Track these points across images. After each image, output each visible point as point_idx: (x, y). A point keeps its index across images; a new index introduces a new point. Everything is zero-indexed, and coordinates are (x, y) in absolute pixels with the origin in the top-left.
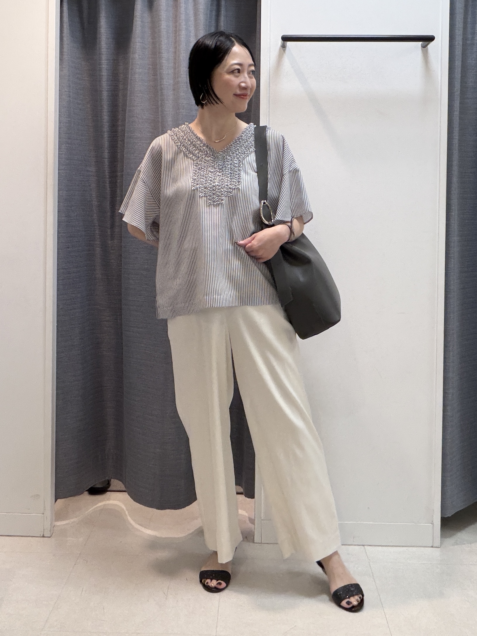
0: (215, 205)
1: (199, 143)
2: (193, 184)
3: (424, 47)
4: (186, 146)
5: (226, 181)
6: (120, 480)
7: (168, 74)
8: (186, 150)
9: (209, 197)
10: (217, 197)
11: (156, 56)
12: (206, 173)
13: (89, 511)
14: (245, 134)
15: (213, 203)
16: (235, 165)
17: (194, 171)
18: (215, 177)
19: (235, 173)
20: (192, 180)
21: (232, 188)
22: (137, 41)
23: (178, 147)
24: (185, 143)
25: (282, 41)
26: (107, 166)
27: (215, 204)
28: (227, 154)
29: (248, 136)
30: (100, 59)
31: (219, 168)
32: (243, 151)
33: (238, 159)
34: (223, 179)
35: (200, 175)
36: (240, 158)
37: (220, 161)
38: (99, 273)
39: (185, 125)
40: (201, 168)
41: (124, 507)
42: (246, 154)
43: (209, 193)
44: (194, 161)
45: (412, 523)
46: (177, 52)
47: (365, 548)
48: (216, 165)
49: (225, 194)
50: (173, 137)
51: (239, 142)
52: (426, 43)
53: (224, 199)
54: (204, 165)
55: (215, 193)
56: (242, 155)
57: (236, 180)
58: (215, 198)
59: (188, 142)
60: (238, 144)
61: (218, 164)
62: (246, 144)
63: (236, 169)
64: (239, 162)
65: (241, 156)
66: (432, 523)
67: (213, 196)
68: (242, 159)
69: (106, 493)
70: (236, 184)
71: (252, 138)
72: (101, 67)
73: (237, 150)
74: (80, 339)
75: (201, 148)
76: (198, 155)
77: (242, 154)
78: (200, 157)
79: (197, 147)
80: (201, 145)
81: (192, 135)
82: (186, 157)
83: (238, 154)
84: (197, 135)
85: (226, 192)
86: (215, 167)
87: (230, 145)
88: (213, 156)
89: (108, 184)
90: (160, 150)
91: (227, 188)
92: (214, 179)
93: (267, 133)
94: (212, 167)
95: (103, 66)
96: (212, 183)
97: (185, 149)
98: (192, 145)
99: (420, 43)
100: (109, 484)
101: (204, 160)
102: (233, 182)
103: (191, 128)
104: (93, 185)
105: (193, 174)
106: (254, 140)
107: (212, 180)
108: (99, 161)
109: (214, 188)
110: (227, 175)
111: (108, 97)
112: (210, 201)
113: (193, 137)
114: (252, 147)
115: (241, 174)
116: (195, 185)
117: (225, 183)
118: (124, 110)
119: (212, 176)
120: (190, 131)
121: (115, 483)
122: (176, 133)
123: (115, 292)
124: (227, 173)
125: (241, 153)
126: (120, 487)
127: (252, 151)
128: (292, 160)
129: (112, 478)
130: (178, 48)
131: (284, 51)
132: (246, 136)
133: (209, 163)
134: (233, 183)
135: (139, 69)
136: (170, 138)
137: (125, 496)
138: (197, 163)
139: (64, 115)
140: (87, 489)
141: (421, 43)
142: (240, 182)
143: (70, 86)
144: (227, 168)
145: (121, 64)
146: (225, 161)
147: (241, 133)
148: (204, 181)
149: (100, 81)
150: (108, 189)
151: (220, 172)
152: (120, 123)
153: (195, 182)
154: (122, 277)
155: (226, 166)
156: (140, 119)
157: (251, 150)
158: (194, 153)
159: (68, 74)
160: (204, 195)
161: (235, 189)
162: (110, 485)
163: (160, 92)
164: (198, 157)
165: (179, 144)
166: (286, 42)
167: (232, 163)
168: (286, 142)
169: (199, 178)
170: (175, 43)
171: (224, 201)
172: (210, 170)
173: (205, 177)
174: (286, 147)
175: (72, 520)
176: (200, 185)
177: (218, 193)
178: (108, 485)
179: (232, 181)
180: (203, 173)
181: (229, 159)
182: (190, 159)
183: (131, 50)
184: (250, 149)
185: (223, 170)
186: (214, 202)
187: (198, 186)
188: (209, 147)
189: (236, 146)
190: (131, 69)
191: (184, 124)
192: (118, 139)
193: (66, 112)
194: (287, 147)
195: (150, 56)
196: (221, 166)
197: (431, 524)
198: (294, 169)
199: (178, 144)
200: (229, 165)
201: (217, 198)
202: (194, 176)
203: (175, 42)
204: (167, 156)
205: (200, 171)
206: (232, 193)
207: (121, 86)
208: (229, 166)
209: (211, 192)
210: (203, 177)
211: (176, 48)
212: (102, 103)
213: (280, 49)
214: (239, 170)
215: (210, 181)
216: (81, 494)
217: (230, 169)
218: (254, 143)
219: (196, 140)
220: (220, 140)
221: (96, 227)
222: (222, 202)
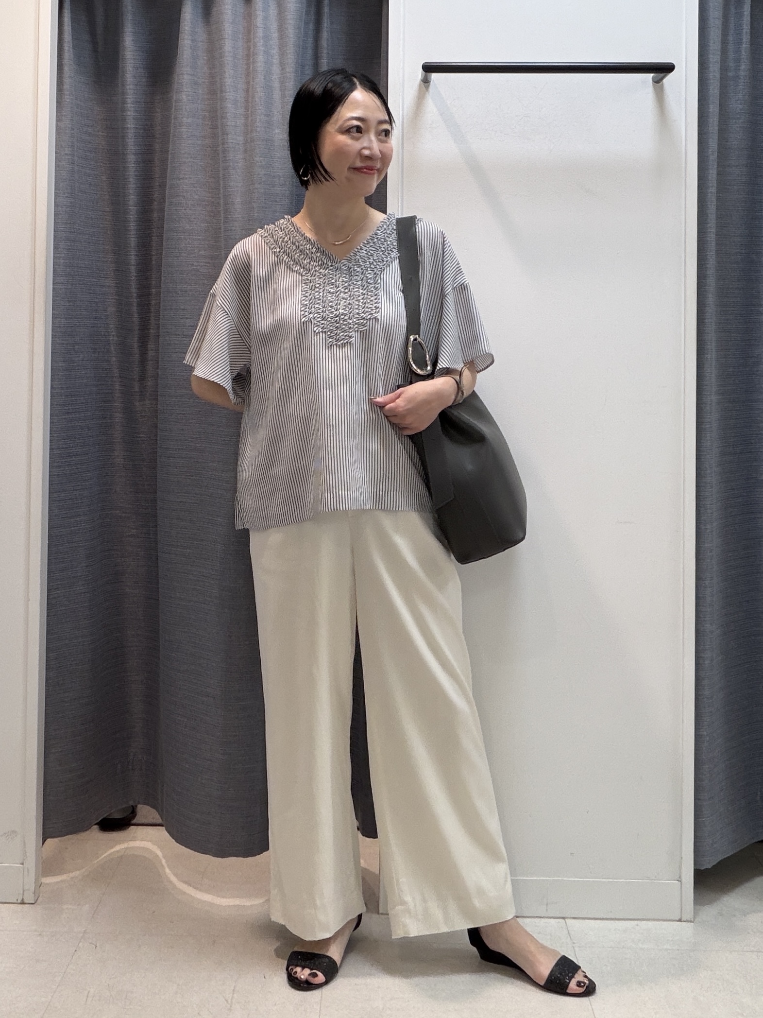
0: (339, 345)
1: (309, 247)
2: (303, 313)
3: (657, 81)
4: (289, 252)
5: (357, 307)
6: (153, 807)
7: (236, 126)
8: (290, 260)
9: (329, 333)
10: (343, 332)
11: (216, 96)
12: (323, 294)
13: (100, 859)
14: (382, 231)
15: (336, 343)
16: (369, 281)
17: (304, 293)
18: (338, 300)
19: (369, 294)
20: (302, 306)
21: (366, 318)
22: (185, 73)
23: (276, 255)
24: (288, 249)
25: (423, 72)
26: (133, 278)
27: (339, 343)
28: (355, 264)
29: (387, 233)
30: (124, 102)
31: (343, 286)
32: (380, 258)
33: (373, 271)
34: (352, 304)
35: (313, 297)
36: (375, 269)
37: (344, 275)
38: (119, 456)
39: (286, 220)
40: (314, 287)
41: (159, 853)
42: (385, 263)
43: (329, 327)
44: (302, 276)
45: (647, 880)
46: (250, 90)
47: (566, 923)
48: (339, 281)
49: (355, 327)
50: (267, 240)
51: (373, 243)
52: (662, 75)
53: (354, 335)
54: (319, 282)
55: (339, 327)
56: (379, 264)
57: (372, 304)
58: (339, 335)
59: (293, 246)
60: (371, 246)
61: (341, 280)
62: (384, 246)
63: (371, 287)
64: (375, 276)
65: (378, 266)
66: (680, 880)
67: (336, 332)
68: (379, 271)
69: (130, 828)
70: (372, 312)
71: (394, 236)
72: (125, 114)
73: (370, 257)
74: (87, 566)
75: (313, 255)
76: (308, 266)
77: (379, 262)
78: (312, 269)
79: (307, 254)
80: (312, 250)
81: (298, 235)
82: (290, 270)
83: (373, 263)
84: (305, 235)
85: (356, 324)
86: (337, 285)
87: (359, 248)
88: (332, 268)
89: (136, 308)
90: (248, 262)
91: (358, 318)
92: (337, 303)
93: (417, 227)
94: (332, 285)
95: (129, 113)
96: (333, 310)
97: (287, 258)
98: (298, 251)
99: (650, 76)
100: (133, 812)
101: (319, 274)
102: (367, 307)
103: (296, 225)
104: (111, 310)
105: (301, 298)
106: (396, 239)
107: (333, 306)
108: (120, 270)
109: (336, 318)
110: (357, 296)
111: (137, 164)
112: (331, 340)
113: (299, 238)
114: (394, 250)
115: (379, 295)
116: (307, 314)
117: (355, 310)
118: (163, 186)
119: (333, 299)
120: (294, 228)
121: (145, 812)
122: (272, 233)
123: (146, 487)
124: (358, 294)
125: (377, 261)
126: (153, 818)
127: (394, 257)
128: (457, 270)
129: (139, 803)
130: (251, 83)
131: (427, 88)
132: (384, 233)
133: (326, 278)
134: (367, 310)
135: (188, 118)
136: (263, 240)
137: (161, 833)
138: (308, 280)
139: (64, 193)
140: (96, 822)
141: (652, 75)
142: (378, 307)
143: (72, 146)
144: (357, 286)
145: (158, 110)
146: (351, 275)
147: (376, 228)
148: (320, 307)
149: (123, 137)
150: (136, 315)
151: (345, 293)
152: (155, 205)
153: (307, 310)
154: (158, 461)
155: (355, 283)
156: (189, 200)
157: (392, 256)
158: (301, 263)
159: (70, 126)
160: (321, 330)
161: (370, 319)
162: (136, 815)
163: (221, 155)
164: (308, 269)
165: (278, 250)
166: (429, 74)
167: (363, 278)
168: (447, 242)
169: (313, 303)
170: (247, 75)
171: (354, 338)
172: (330, 290)
173: (322, 302)
174: (447, 251)
175: (71, 875)
176: (314, 314)
177: (344, 326)
178: (131, 815)
179: (365, 307)
180: (318, 295)
181: (358, 272)
182: (295, 273)
183: (175, 87)
184: (390, 254)
185: (351, 290)
186: (337, 340)
187: (311, 316)
188: (326, 254)
189: (368, 250)
190: (174, 119)
191: (284, 218)
192: (153, 233)
193: (67, 189)
194: (450, 250)
195: (205, 97)
196: (346, 283)
197: (678, 880)
198: (460, 284)
199: (275, 250)
200: (359, 281)
201: (342, 334)
202: (303, 300)
203: (248, 73)
204: (259, 270)
205: (313, 292)
206: (366, 326)
207: (157, 147)
208: (359, 283)
209: (334, 326)
210: (319, 302)
211: (248, 83)
212: (127, 174)
213: (420, 85)
214: (376, 289)
215: (331, 307)
216: (86, 830)
217: (361, 288)
218: (397, 243)
219: (305, 243)
220: (344, 241)
221: (115, 379)
222: (351, 340)
